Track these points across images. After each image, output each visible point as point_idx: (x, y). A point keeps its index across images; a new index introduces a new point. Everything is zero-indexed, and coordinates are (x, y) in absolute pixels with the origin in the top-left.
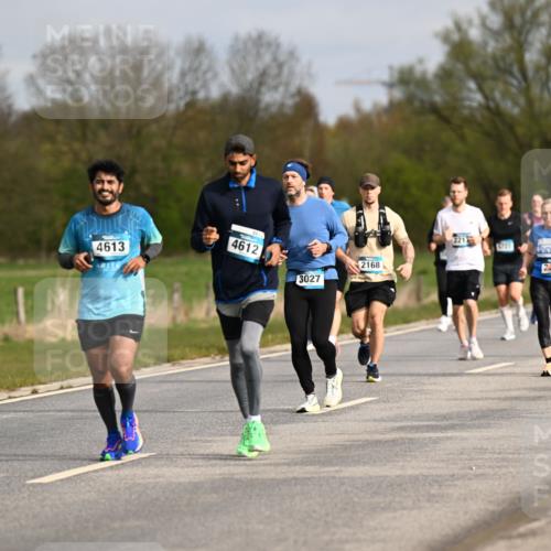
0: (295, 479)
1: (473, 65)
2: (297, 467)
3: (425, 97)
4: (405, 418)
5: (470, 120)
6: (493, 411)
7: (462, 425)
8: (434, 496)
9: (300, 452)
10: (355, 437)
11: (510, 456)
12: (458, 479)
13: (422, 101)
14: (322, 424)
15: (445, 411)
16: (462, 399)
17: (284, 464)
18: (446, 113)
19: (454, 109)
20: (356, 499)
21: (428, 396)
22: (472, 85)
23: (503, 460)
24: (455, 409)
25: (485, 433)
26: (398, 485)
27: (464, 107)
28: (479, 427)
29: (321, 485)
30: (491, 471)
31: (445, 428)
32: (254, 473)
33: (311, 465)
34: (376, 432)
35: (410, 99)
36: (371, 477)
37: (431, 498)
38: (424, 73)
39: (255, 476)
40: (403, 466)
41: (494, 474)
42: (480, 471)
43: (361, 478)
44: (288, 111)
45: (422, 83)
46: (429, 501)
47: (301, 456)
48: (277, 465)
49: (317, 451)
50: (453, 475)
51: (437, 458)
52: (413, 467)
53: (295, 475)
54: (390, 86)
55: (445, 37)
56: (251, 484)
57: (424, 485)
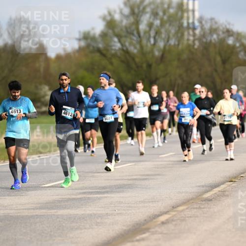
0: (37, 215)
1: (116, 30)
2: (38, 210)
3: (95, 45)
4: (86, 188)
5: (115, 55)
6: (124, 185)
7: (112, 191)
8: (99, 223)
9: (39, 203)
10: (64, 197)
11: (133, 205)
12: (109, 215)
13: (93, 47)
14: (49, 191)
15: (103, 185)
16: (112, 180)
17: (32, 209)
18: (104, 52)
19: (107, 50)
20: (64, 225)
21: (96, 178)
22: (116, 39)
23: (130, 207)
24: (108, 184)
25: (122, 195)
26: (83, 218)
27: (112, 49)
28: (119, 192)
29: (48, 218)
30: (124, 212)
31: (104, 193)
32: (19, 213)
33: (44, 209)
34: (73, 195)
35: (88, 46)
36: (71, 215)
37: (97, 224)
38: (94, 34)
39: (19, 214)
40: (85, 210)
41: (126, 213)
42: (120, 212)
43: (67, 215)
45: (93, 39)
46: (96, 225)
47: (39, 205)
48: (28, 209)
49: (47, 203)
50: (107, 214)
51: (100, 206)
52: (89, 210)
53: (37, 214)
54: (79, 40)
55: (104, 18)
56: (18, 218)
57: (95, 218)
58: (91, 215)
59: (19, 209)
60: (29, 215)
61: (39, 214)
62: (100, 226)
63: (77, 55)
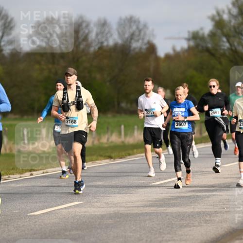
0: (146, 213)
1: (225, 30)
2: (147, 208)
3: (204, 45)
4: (195, 186)
5: (224, 55)
6: (233, 183)
7: (220, 189)
8: (207, 220)
9: (149, 201)
10: (173, 195)
12: (218, 213)
13: (202, 47)
14: (158, 189)
15: (212, 183)
16: (220, 178)
17: (141, 206)
18: (213, 52)
19: (216, 50)
20: (173, 222)
22: (225, 39)
24: (217, 182)
25: (230, 193)
26: (192, 215)
27: (221, 49)
28: (227, 190)
29: (158, 216)
31: (213, 191)
32: (128, 210)
33: (153, 207)
35: (197, 46)
36: (180, 212)
37: (206, 222)
38: (203, 34)
39: (128, 212)
40: (194, 208)
42: (228, 210)
43: (175, 213)
44: (144, 51)
45: (202, 38)
46: (206, 223)
47: (149, 203)
48: (138, 207)
49: (156, 201)
50: (216, 212)
51: (209, 204)
52: (198, 208)
53: (146, 211)
54: (188, 40)
55: (213, 18)
56: (127, 215)
57: (203, 216)
58: (200, 212)
59: (129, 207)
60: (139, 212)
61: (149, 212)
62: (209, 223)
63: (186, 54)
